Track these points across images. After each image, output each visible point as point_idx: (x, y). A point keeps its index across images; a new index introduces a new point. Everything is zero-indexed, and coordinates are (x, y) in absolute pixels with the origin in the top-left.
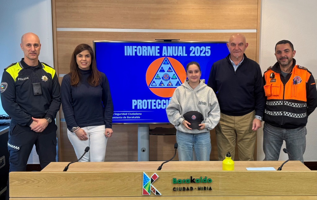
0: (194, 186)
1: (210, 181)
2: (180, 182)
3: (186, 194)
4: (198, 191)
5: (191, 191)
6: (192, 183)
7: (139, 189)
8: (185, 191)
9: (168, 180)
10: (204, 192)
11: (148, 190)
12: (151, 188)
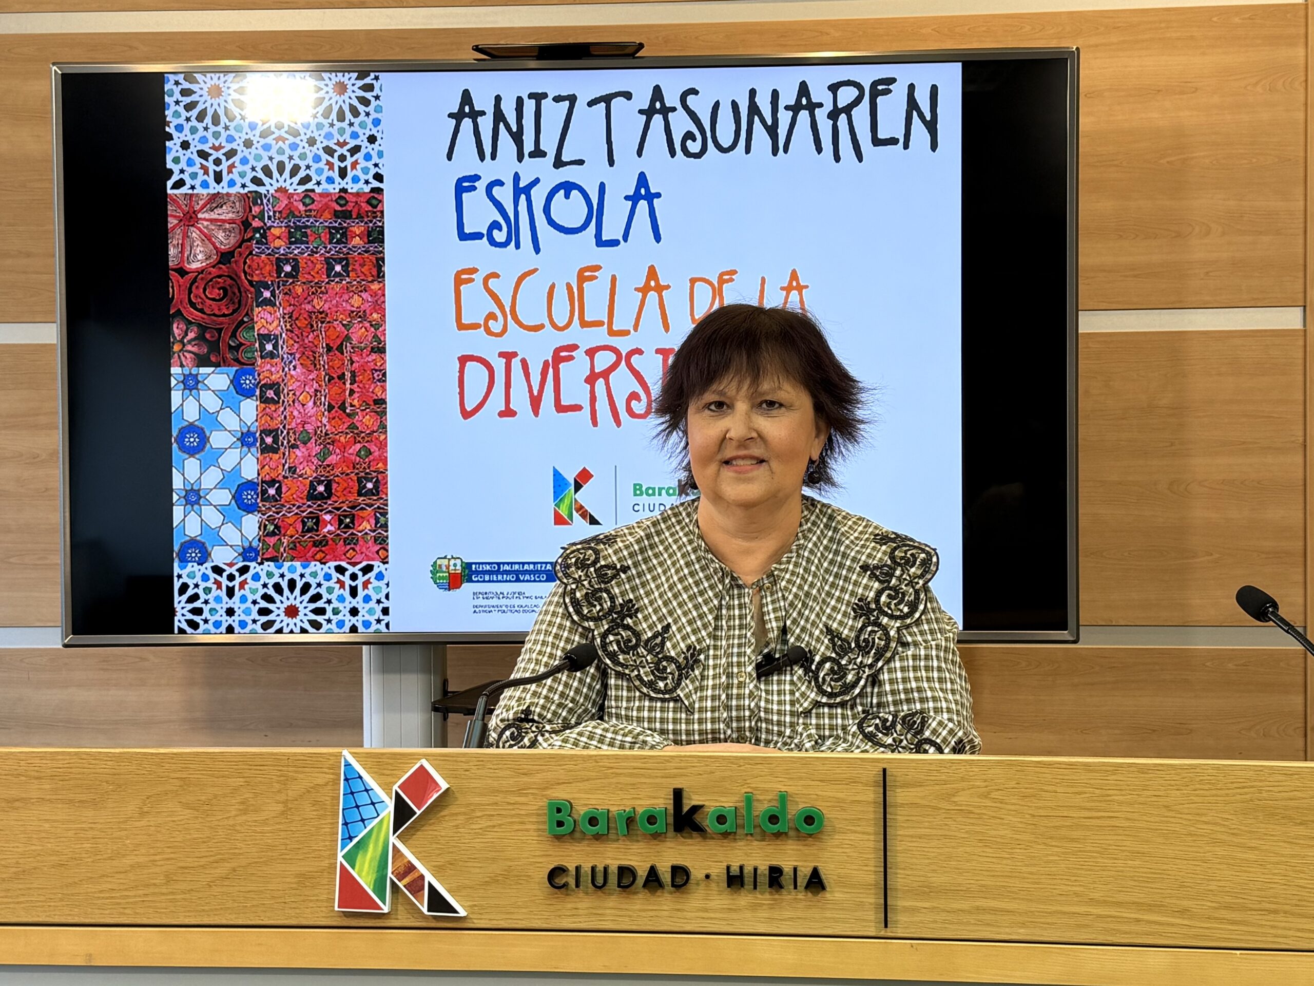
0: (701, 858)
1: (812, 823)
3: (643, 914)
4: (730, 897)
5: (674, 895)
6: (684, 835)
7: (311, 869)
8: (635, 893)
9: (513, 812)
10: (771, 907)
11: (375, 881)
12: (393, 863)
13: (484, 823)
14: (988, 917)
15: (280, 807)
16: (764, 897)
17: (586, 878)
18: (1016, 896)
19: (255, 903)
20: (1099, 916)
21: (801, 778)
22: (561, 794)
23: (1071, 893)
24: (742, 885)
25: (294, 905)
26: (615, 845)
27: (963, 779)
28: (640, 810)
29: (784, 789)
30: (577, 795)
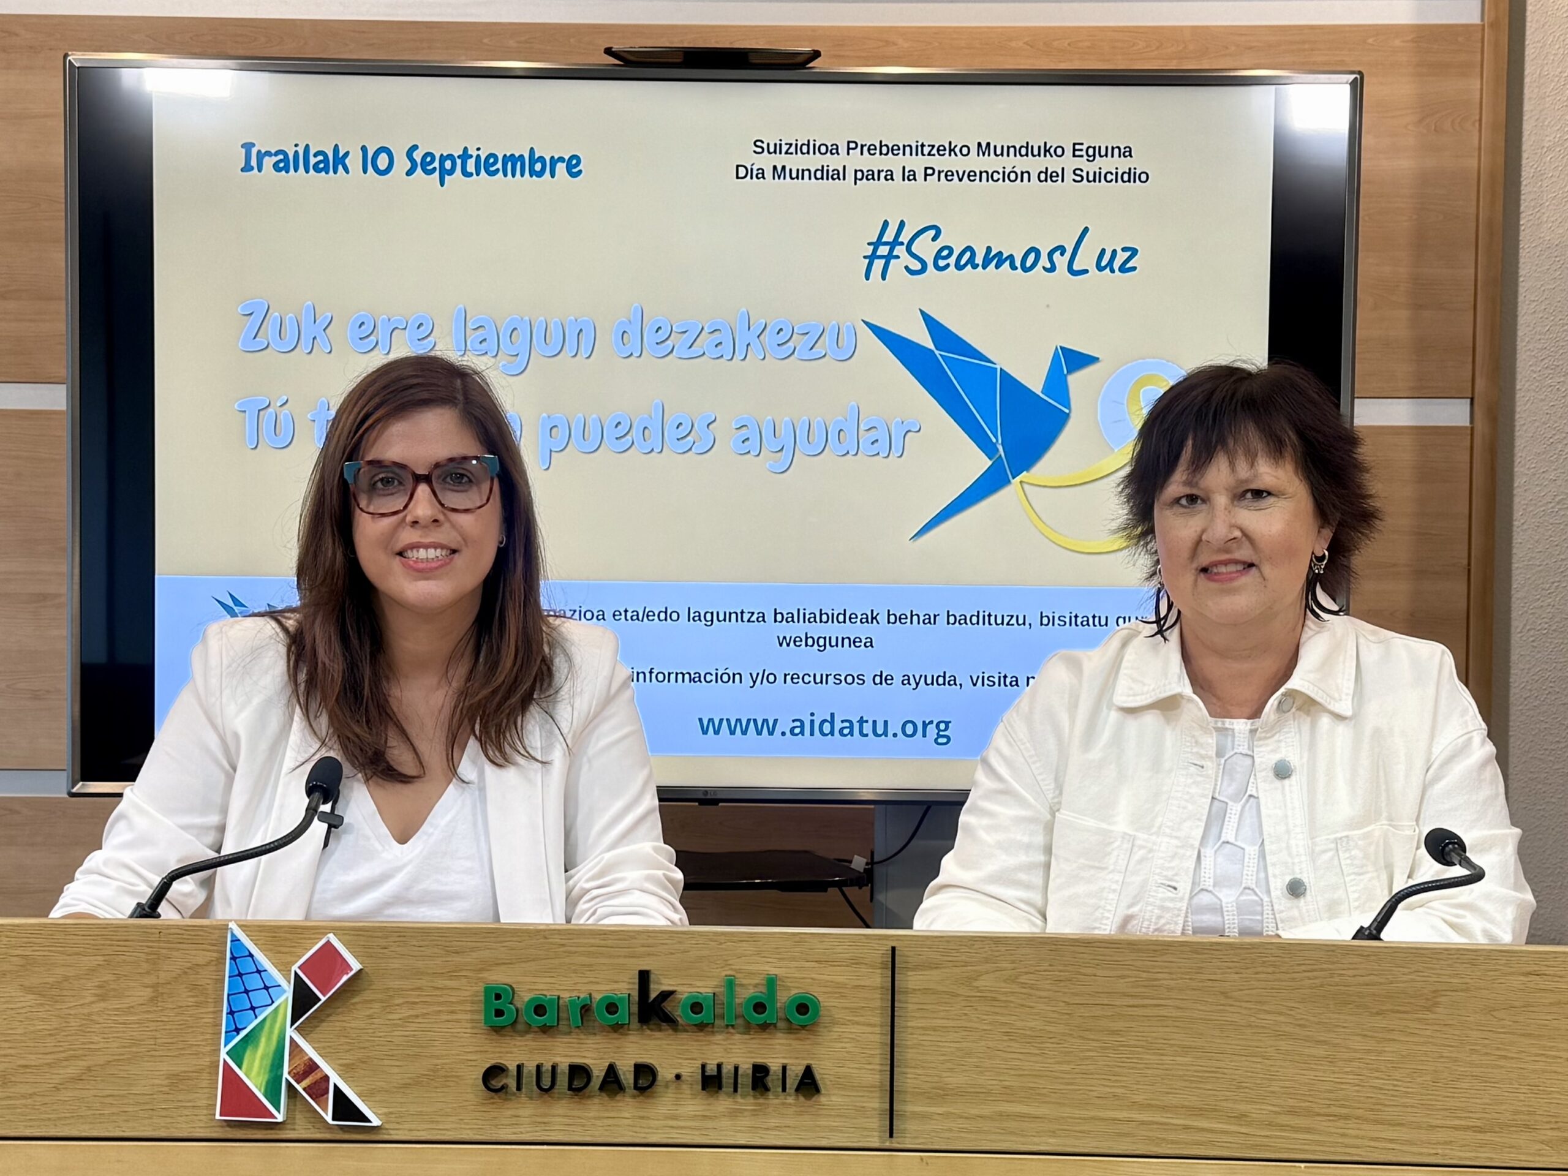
0: (671, 1055)
1: (805, 1013)
2: (542, 1009)
3: (598, 1122)
4: (705, 1102)
5: (638, 1099)
6: (651, 1027)
7: (186, 1069)
8: (589, 1097)
9: (442, 999)
10: (755, 1113)
11: (268, 1083)
12: (290, 1060)
13: (406, 1012)
14: (1012, 1125)
15: (148, 992)
16: (746, 1102)
17: (530, 1079)
18: (1048, 1099)
19: (114, 1110)
20: (1143, 1123)
21: (794, 959)
22: (499, 977)
23: (1111, 1095)
24: (720, 1087)
25: (164, 1113)
26: (566, 1039)
27: (987, 961)
28: (598, 997)
29: (774, 971)
30: (520, 979)
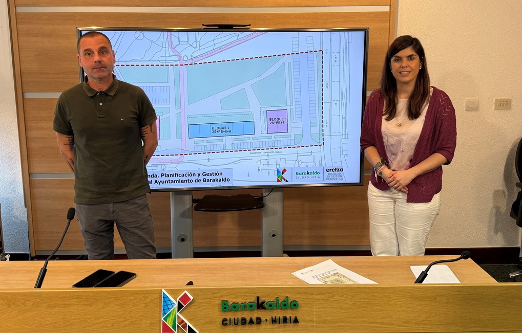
0: (264, 315)
1: (295, 305)
2: (235, 307)
3: (248, 330)
4: (272, 325)
5: (257, 325)
6: (260, 309)
7: (154, 321)
8: (246, 325)
9: (211, 304)
10: (284, 327)
11: (173, 325)
12: (178, 320)
13: (203, 307)
15: (144, 305)
16: (282, 325)
17: (232, 322)
21: (292, 293)
22: (225, 299)
23: (364, 321)
24: (276, 322)
25: (149, 331)
26: (241, 312)
27: (336, 292)
28: (247, 302)
29: (287, 296)
30: (229, 299)
